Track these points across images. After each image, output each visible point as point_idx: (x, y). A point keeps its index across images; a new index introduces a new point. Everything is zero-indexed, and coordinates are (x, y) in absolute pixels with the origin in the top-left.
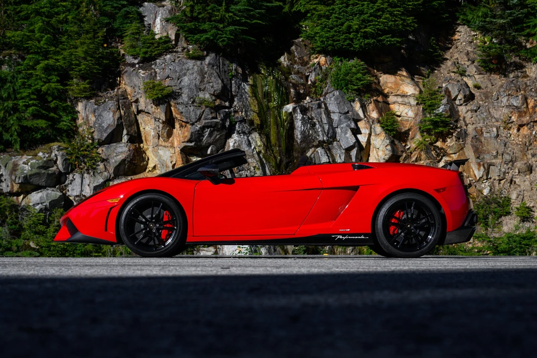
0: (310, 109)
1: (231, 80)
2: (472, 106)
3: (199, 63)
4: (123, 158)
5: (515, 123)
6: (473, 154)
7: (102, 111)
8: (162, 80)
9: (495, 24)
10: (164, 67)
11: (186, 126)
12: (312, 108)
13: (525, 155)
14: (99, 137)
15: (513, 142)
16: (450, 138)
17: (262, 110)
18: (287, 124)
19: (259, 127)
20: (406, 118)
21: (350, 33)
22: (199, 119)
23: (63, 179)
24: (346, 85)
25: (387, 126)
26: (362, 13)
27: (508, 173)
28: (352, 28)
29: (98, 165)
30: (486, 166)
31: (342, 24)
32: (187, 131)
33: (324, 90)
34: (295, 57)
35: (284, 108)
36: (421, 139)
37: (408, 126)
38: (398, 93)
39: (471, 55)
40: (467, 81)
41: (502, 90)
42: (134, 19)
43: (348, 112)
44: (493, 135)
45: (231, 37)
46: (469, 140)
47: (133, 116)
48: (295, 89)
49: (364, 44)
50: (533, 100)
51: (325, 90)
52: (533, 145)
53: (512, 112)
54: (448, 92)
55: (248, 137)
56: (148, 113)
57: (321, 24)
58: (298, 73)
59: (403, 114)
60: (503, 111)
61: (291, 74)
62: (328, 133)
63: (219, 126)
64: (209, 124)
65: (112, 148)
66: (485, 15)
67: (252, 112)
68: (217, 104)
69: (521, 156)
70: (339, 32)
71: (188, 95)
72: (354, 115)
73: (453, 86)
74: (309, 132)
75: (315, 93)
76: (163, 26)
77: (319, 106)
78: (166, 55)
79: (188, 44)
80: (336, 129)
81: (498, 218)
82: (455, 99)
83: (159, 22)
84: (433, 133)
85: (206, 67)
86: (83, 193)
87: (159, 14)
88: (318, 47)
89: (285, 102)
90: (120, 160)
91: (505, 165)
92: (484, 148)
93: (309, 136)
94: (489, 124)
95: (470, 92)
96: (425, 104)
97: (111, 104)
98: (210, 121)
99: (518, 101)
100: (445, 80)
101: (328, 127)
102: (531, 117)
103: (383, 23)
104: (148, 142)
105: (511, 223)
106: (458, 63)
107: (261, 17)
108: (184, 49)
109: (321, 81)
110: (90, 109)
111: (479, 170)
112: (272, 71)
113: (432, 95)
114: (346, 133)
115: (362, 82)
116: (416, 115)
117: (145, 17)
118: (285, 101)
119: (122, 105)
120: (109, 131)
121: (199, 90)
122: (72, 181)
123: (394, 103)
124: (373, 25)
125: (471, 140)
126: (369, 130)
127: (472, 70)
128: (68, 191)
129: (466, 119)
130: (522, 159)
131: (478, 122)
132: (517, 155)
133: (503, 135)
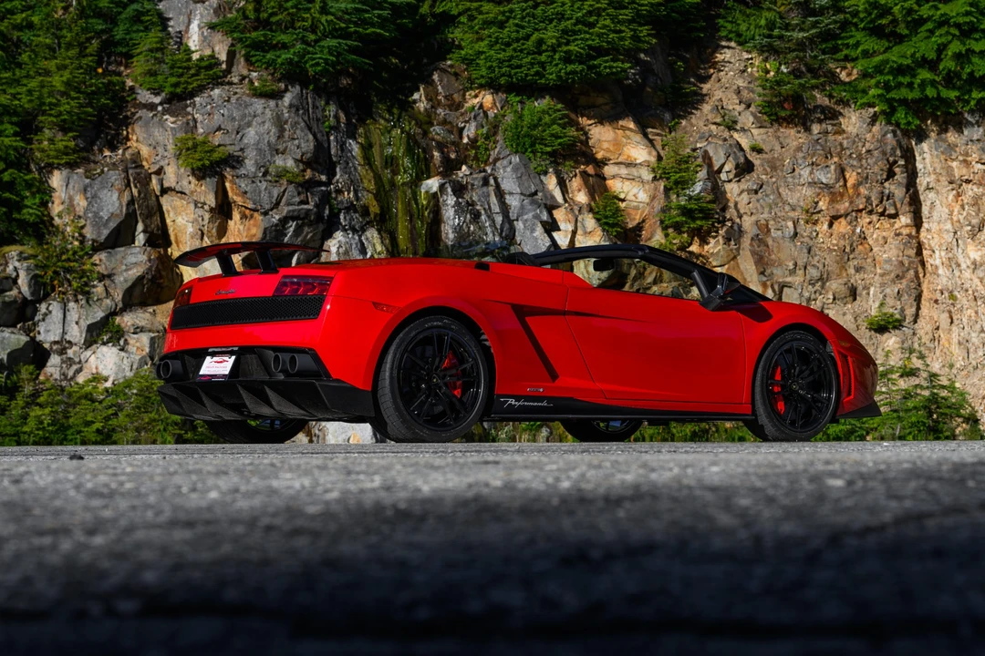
0: (470, 187)
1: (328, 134)
2: (749, 182)
3: (272, 103)
4: (139, 274)
5: (825, 212)
6: (754, 267)
7: (99, 190)
8: (209, 134)
9: (789, 41)
10: (210, 111)
11: (252, 216)
12: (473, 185)
13: (843, 268)
14: (94, 237)
15: (822, 245)
16: (714, 237)
17: (382, 189)
18: (429, 214)
19: (378, 219)
20: (635, 204)
21: (540, 54)
22: (277, 204)
23: (29, 311)
24: (533, 145)
25: (606, 217)
26: (561, 17)
27: (815, 300)
28: (545, 43)
29: (94, 286)
30: (776, 287)
31: (527, 37)
32: (255, 225)
33: (492, 153)
34: (437, 94)
35: (424, 186)
36: (663, 241)
37: (638, 217)
38: (620, 160)
39: (745, 94)
40: (739, 140)
41: (801, 155)
42: (153, 23)
43: (535, 193)
44: (787, 233)
45: (331, 58)
46: (746, 242)
47: (154, 199)
48: (442, 152)
49: (566, 73)
50: (855, 173)
51: (494, 154)
52: (857, 252)
53: (819, 194)
54: (707, 159)
55: (360, 237)
56: (182, 193)
57: (490, 36)
58: (444, 122)
59: (630, 197)
60: (804, 191)
61: (432, 125)
62: (502, 231)
63: (312, 218)
64: (296, 213)
65: (119, 257)
66: (771, 25)
67: (365, 193)
68: (307, 177)
69: (838, 271)
70: (521, 51)
71: (256, 161)
72: (546, 197)
73: (716, 148)
74: (469, 228)
75: (476, 158)
76: (205, 38)
77: (486, 182)
78: (212, 89)
79: (249, 70)
80: (515, 222)
82: (720, 171)
83: (196, 29)
84: (685, 229)
85: (285, 111)
86: (68, 337)
87: (195, 15)
88: (482, 77)
89: (423, 174)
90: (135, 277)
91: (810, 287)
92: (773, 257)
93: (468, 234)
94: (779, 214)
95: (746, 158)
96: (668, 179)
97: (115, 177)
98: (297, 207)
99: (829, 175)
100: (701, 138)
101: (501, 218)
102: (851, 203)
103: (600, 35)
104: (181, 246)
106: (722, 108)
107: (383, 23)
108: (243, 78)
109: (487, 138)
110: (76, 186)
112: (398, 120)
113: (680, 162)
114: (533, 230)
115: (559, 141)
116: (653, 198)
117: (169, 19)
118: (423, 172)
119: (134, 179)
120: (113, 225)
121: (275, 153)
122: (46, 315)
123: (614, 177)
124: (582, 39)
125: (749, 242)
126: (573, 224)
127: (747, 119)
128: (39, 333)
129: (739, 206)
130: (839, 276)
131: (760, 211)
132: (830, 269)
133: (805, 234)
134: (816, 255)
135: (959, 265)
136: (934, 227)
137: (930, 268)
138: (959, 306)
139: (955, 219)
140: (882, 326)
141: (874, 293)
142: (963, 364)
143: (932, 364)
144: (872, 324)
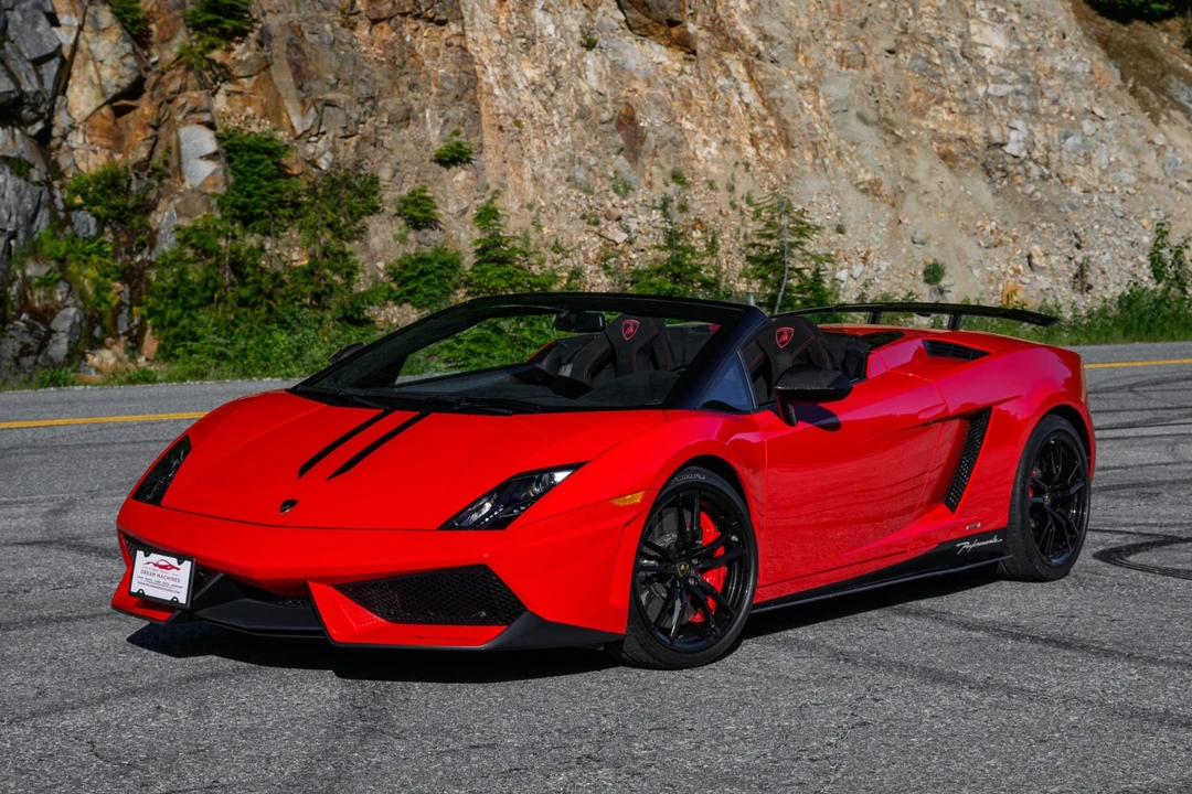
5: (363, 15)
6: (292, 80)
13: (395, 85)
15: (367, 55)
16: (238, 42)
25: (124, 12)
27: (364, 123)
30: (318, 106)
36: (187, 43)
44: (326, 39)
46: (279, 48)
52: (408, 65)
69: (389, 88)
80: (8, 13)
81: (356, 221)
84: (216, 30)
91: (359, 106)
92: (311, 68)
102: (394, 3)
105: (384, 231)
111: (304, 114)
114: (35, 24)
125: (282, 47)
126: (80, 18)
130: (391, 94)
131: (288, 8)
132: (381, 85)
133: (344, 41)
134: (363, 67)
135: (516, 85)
136: (481, 37)
137: (485, 88)
138: (526, 134)
139: (504, 28)
140: (453, 158)
141: (432, 117)
142: (543, 204)
143: (509, 204)
144: (445, 155)
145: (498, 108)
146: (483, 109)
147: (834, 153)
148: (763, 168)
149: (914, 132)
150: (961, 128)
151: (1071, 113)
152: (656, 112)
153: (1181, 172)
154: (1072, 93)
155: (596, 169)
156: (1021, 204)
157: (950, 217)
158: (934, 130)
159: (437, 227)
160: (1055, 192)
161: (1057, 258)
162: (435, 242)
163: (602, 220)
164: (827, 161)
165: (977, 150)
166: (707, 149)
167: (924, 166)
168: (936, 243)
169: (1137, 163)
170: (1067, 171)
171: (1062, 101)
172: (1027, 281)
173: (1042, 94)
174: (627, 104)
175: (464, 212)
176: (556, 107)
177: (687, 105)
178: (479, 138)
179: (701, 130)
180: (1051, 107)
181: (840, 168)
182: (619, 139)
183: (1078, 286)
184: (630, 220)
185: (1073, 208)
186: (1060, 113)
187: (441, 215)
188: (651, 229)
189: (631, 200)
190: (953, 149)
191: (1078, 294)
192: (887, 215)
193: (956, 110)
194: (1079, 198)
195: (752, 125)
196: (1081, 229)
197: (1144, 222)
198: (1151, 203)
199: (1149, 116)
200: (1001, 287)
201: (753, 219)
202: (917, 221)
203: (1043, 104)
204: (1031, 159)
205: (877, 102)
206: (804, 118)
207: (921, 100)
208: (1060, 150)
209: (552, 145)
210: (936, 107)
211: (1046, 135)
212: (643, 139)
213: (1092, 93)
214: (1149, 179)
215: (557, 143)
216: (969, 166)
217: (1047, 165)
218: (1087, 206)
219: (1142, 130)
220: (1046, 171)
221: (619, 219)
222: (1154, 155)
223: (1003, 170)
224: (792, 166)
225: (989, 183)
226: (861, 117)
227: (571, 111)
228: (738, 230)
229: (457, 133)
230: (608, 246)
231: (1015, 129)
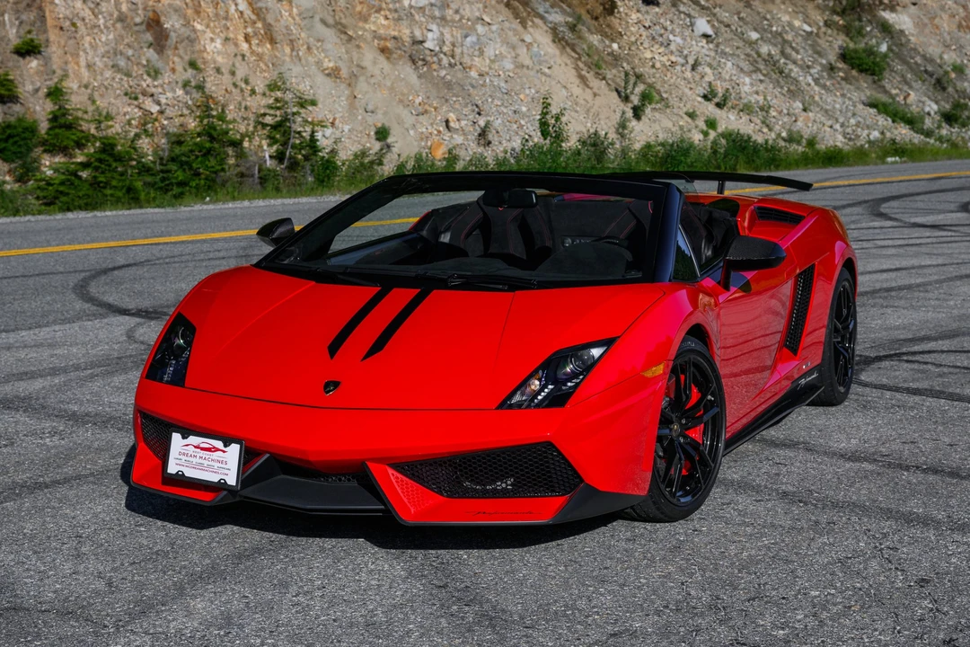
138: (80, 33)
140: (28, 50)
141: (10, 19)
142: (96, 84)
143: (72, 84)
144: (22, 48)
145: (59, 14)
146: (47, 14)
147: (305, 47)
148: (254, 58)
149: (360, 33)
150: (394, 30)
151: (468, 20)
152: (175, 17)
153: (544, 61)
154: (468, 6)
155: (133, 58)
156: (438, 84)
157: (390, 94)
158: (375, 31)
159: (18, 102)
160: (460, 75)
161: (466, 122)
162: (18, 113)
163: (140, 96)
164: (301, 53)
165: (405, 46)
166: (213, 44)
167: (369, 57)
168: (382, 112)
169: (514, 55)
170: (466, 60)
171: (461, 11)
172: (447, 139)
173: (448, 6)
174: (154, 11)
175: (37, 90)
176: (101, 13)
177: (198, 12)
178: (45, 36)
179: (208, 30)
180: (454, 16)
181: (310, 58)
182: (149, 37)
183: (482, 142)
184: (160, 96)
185: (473, 87)
186: (460, 20)
187: (20, 93)
188: (176, 102)
189: (160, 81)
190: (389, 44)
191: (482, 148)
192: (346, 92)
193: (390, 17)
194: (476, 79)
195: (246, 27)
196: (480, 102)
197: (522, 96)
198: (525, 84)
199: (520, 22)
200: (429, 144)
201: (251, 95)
202: (367, 96)
203: (449, 12)
204: (442, 52)
205: (334, 11)
206: (282, 22)
207: (365, 10)
208: (462, 45)
209: (100, 40)
210: (376, 15)
211: (452, 36)
212: (167, 37)
213: (481, 6)
214: (523, 66)
215: (104, 39)
216: (401, 57)
217: (453, 57)
218: (482, 86)
219: (516, 32)
220: (453, 61)
221: (152, 95)
222: (525, 50)
223: (423, 60)
224: (276, 57)
225: (415, 69)
226: (323, 22)
227: (112, 15)
228: (240, 104)
229: (29, 32)
230: (145, 115)
231: (431, 31)
